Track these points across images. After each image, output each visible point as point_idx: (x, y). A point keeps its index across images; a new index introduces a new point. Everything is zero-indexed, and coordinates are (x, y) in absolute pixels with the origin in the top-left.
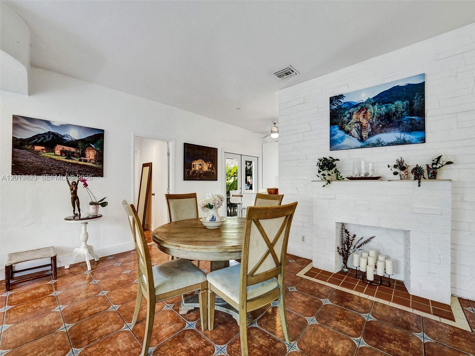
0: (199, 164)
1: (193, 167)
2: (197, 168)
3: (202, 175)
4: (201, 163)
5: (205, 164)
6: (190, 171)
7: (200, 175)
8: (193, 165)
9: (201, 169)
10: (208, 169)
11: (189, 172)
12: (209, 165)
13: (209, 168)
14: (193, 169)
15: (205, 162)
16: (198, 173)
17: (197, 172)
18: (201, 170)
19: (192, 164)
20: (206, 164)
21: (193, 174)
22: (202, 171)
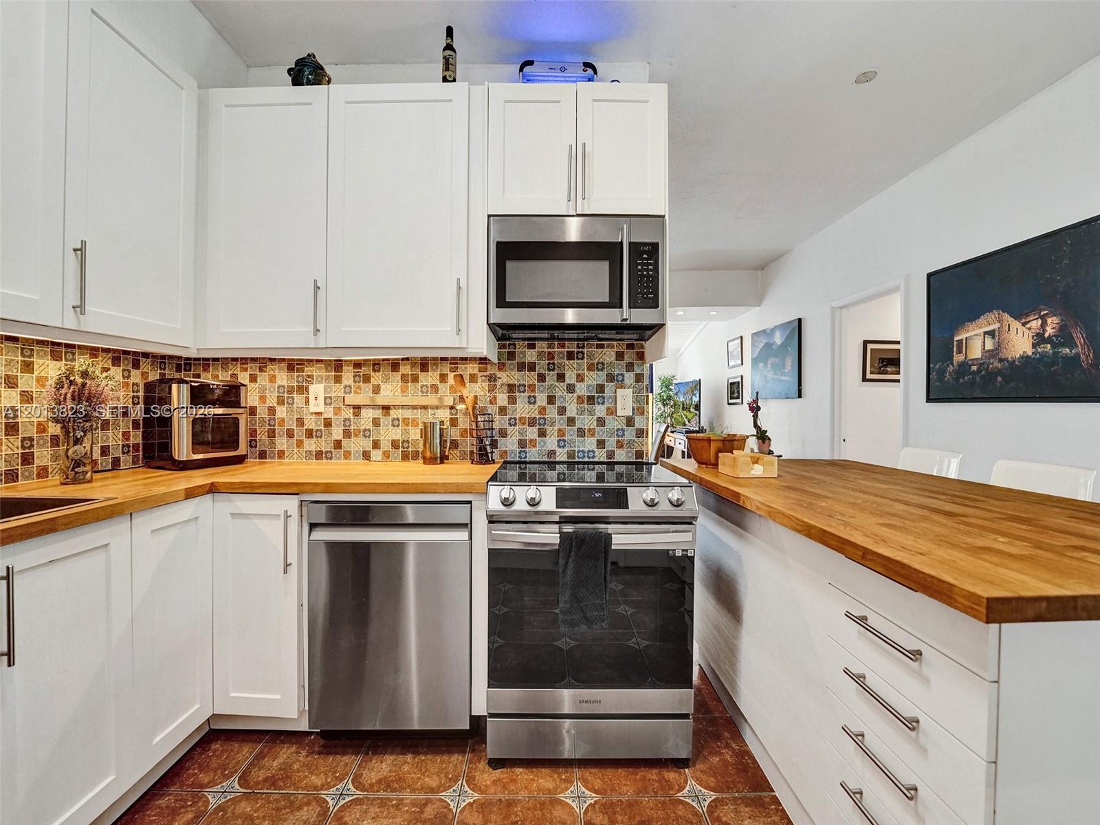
0: (986, 333)
1: (960, 351)
2: (976, 352)
3: (999, 379)
4: (996, 326)
5: (1016, 324)
6: (948, 366)
7: (991, 375)
8: (960, 342)
9: (993, 353)
10: (1034, 346)
11: (942, 373)
12: (1044, 324)
13: (1040, 339)
14: (958, 358)
15: (1017, 317)
16: (979, 371)
17: (974, 368)
18: (994, 356)
19: (956, 339)
20: (1024, 324)
21: (956, 379)
22: (1001, 360)
